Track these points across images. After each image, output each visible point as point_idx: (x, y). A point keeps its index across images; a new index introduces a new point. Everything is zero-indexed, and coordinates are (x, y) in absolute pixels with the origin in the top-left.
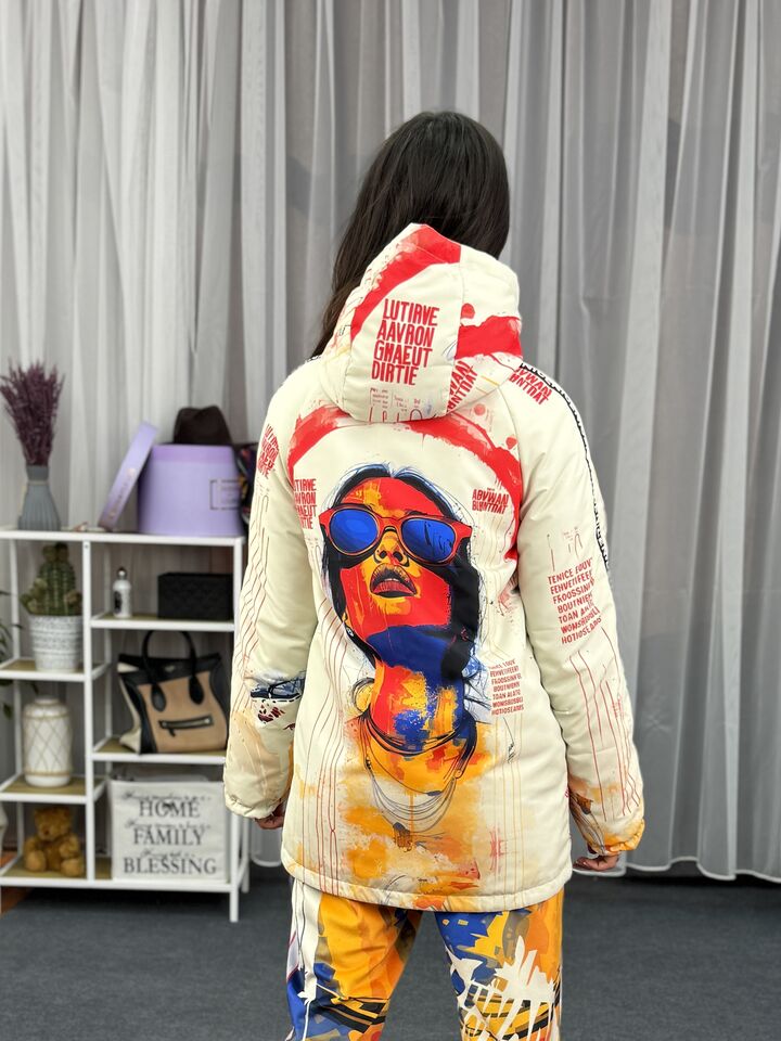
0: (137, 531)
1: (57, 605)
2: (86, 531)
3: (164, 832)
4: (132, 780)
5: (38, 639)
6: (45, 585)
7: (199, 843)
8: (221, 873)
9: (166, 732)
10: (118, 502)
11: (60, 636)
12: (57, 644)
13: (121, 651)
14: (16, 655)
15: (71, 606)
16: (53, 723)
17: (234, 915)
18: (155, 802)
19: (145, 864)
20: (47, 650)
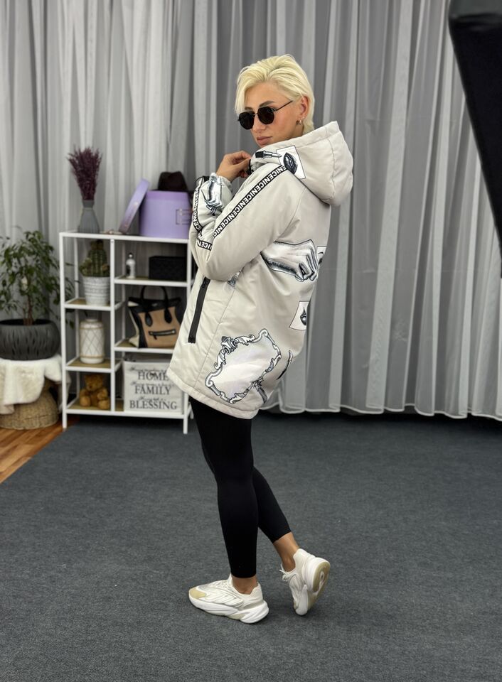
0: (138, 235)
1: (97, 271)
2: (113, 234)
3: (150, 387)
4: (134, 361)
5: (87, 288)
6: (91, 261)
7: (168, 393)
8: (179, 409)
9: (152, 337)
10: (128, 220)
11: (99, 287)
12: (97, 291)
13: (130, 295)
14: (77, 296)
15: (104, 272)
16: (95, 331)
17: (185, 431)
18: (146, 373)
19: (141, 404)
20: (92, 294)
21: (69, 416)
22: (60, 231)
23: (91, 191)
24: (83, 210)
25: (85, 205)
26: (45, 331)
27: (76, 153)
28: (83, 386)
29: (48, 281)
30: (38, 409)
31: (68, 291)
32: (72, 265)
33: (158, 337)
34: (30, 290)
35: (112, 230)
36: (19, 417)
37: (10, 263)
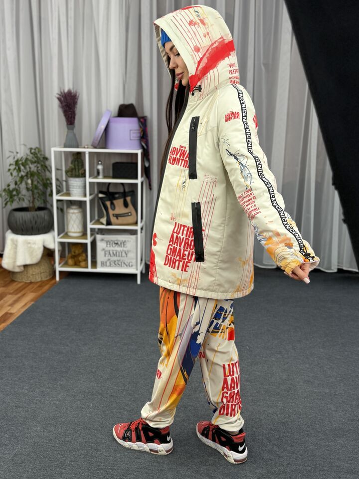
0: (105, 148)
1: (77, 174)
2: (88, 148)
3: (115, 252)
4: (103, 234)
5: (71, 185)
6: (73, 167)
7: (127, 256)
8: (134, 267)
9: (115, 218)
10: (98, 138)
11: (79, 185)
12: (78, 187)
13: (101, 190)
14: (65, 191)
15: (82, 174)
16: (77, 214)
17: (139, 282)
18: (111, 242)
19: (108, 264)
20: (74, 190)
21: (61, 272)
22: (53, 147)
23: (72, 118)
24: (68, 132)
25: (68, 129)
26: (43, 216)
27: (61, 93)
28: (70, 251)
29: (45, 181)
30: (40, 268)
31: (58, 188)
32: (61, 170)
33: (119, 218)
34: (33, 187)
35: (87, 145)
36: (27, 274)
37: (19, 170)
